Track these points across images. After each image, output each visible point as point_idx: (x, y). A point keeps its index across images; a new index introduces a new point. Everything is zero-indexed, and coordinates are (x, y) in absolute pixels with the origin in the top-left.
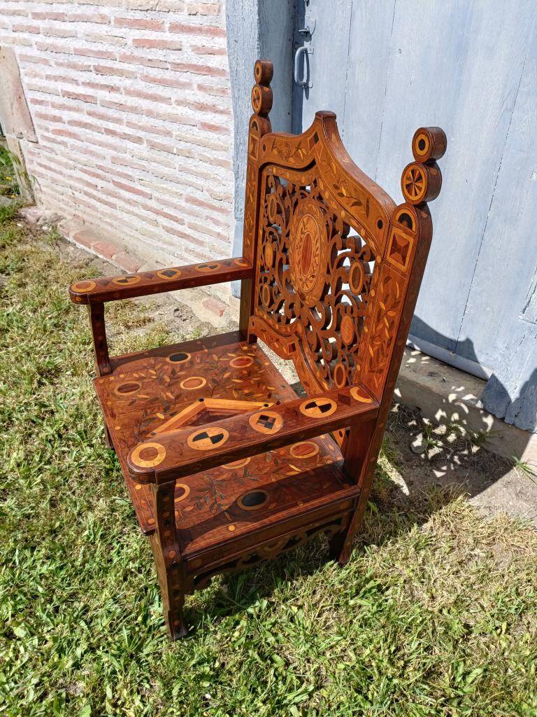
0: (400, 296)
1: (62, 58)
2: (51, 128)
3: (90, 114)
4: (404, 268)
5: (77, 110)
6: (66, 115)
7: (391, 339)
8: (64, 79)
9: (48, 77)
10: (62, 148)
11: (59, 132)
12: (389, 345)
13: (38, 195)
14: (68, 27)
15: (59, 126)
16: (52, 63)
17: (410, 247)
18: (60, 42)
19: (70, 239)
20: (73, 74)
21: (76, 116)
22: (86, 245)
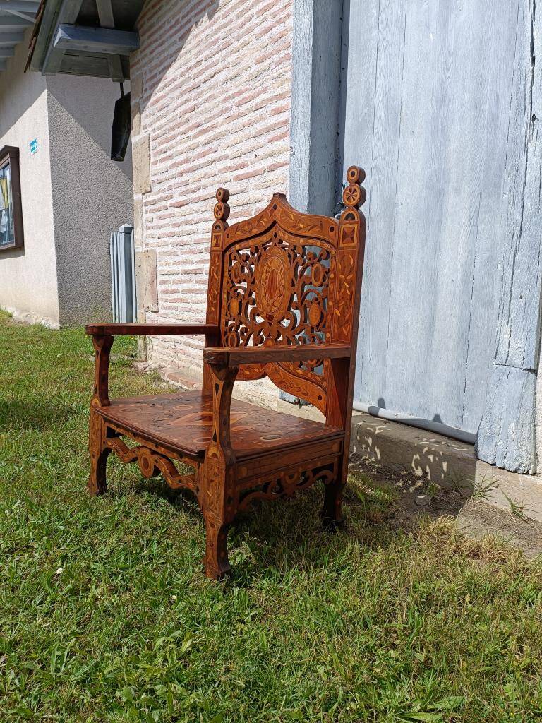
0: (354, 262)
1: (186, 248)
2: (169, 299)
3: (197, 282)
4: (353, 245)
5: (189, 281)
6: (180, 287)
7: (352, 294)
8: (184, 262)
9: (175, 263)
10: (174, 311)
11: (175, 301)
12: (351, 299)
13: (150, 353)
14: (193, 227)
15: (175, 296)
16: (179, 253)
17: (356, 230)
18: (185, 239)
19: (165, 378)
20: (191, 257)
21: (188, 286)
22: (175, 381)
